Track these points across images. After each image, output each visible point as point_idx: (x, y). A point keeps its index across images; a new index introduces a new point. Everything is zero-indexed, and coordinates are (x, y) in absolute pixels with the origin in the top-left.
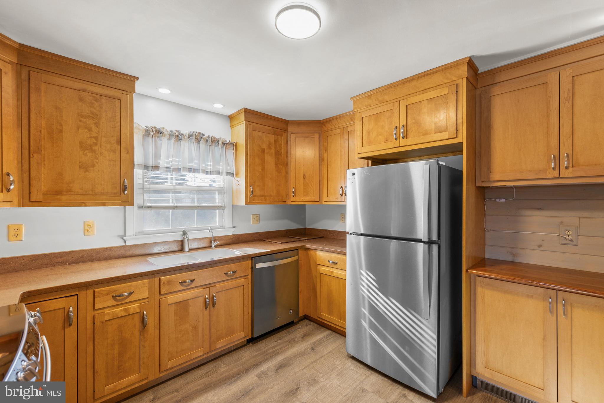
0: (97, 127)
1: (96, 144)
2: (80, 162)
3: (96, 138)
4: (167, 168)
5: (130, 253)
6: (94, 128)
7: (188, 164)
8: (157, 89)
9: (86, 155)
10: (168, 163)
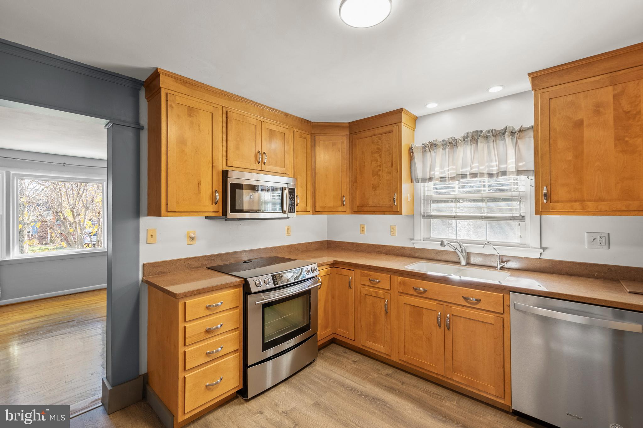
0: (380, 158)
1: (380, 170)
2: (372, 185)
3: (380, 166)
4: (441, 178)
5: (417, 254)
6: (379, 158)
7: (461, 170)
8: (425, 106)
9: (375, 179)
10: (441, 173)
